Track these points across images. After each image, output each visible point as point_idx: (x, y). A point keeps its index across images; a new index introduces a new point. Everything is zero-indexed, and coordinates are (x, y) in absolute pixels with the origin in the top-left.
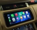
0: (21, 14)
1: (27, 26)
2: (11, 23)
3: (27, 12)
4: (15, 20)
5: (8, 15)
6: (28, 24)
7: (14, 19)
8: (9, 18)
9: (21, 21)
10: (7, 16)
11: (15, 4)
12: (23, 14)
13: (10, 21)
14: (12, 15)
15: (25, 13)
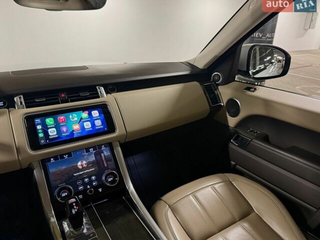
0: (76, 119)
1: (94, 150)
2: (43, 141)
3: (95, 113)
4: (56, 133)
5: (38, 121)
6: (97, 147)
7: (52, 132)
8: (39, 127)
9: (75, 136)
10: (34, 122)
11: (62, 91)
12: (81, 119)
13: (41, 135)
14: (50, 121)
15: (90, 114)
